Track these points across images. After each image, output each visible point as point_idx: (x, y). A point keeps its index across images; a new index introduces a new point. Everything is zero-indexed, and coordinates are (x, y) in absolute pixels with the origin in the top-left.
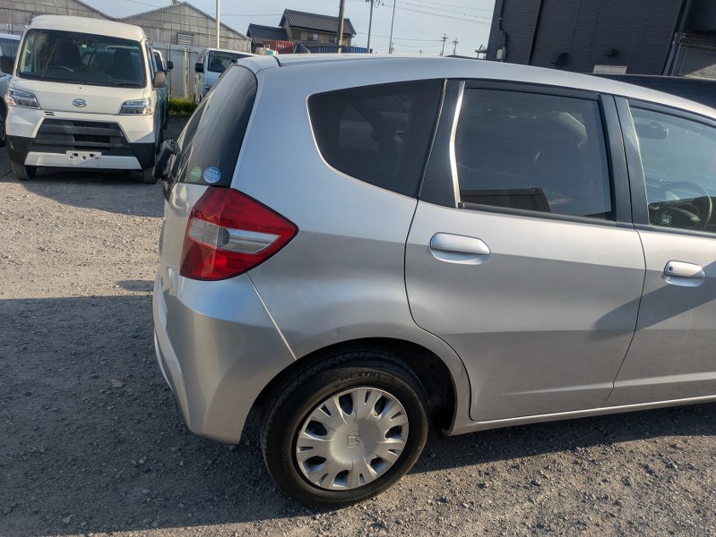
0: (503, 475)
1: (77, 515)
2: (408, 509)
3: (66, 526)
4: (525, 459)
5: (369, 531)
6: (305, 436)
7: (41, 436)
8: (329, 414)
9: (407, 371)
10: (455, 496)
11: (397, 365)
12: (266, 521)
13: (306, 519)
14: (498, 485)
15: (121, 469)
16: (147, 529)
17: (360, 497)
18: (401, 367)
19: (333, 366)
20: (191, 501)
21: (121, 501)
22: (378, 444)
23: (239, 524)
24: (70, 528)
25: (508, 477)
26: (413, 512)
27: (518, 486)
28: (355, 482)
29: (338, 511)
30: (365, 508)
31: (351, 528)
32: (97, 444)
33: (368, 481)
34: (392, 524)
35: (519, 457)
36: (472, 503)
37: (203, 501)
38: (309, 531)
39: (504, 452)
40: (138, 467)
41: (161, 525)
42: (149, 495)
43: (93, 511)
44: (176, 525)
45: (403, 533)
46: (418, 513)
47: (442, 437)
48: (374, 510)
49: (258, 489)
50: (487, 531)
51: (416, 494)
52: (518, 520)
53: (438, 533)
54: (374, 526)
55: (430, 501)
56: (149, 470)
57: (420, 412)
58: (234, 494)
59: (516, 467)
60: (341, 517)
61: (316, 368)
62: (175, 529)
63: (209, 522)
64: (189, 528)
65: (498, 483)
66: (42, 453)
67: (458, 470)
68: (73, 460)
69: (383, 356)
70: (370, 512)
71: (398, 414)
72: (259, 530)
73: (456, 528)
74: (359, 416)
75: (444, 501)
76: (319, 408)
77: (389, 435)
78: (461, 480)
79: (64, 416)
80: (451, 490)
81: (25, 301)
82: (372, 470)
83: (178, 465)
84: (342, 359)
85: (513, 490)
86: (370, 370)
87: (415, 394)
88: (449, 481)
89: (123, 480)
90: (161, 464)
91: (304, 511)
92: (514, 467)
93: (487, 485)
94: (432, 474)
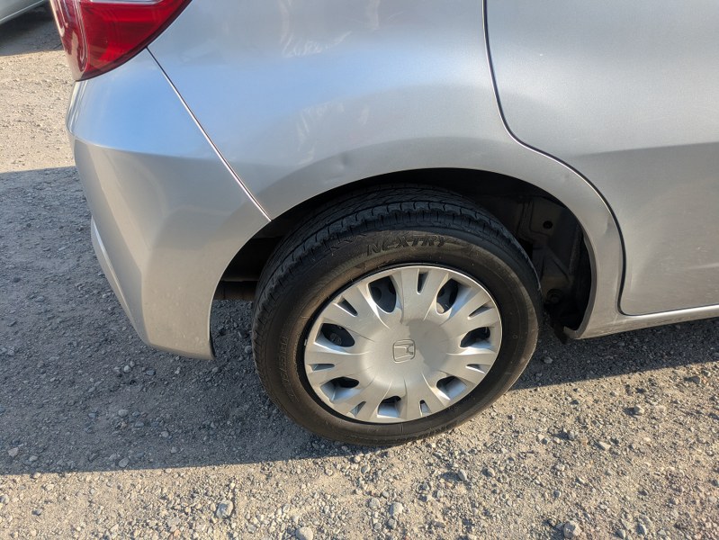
0: (670, 392)
1: (29, 445)
2: (504, 450)
3: (11, 460)
4: (709, 365)
5: (438, 486)
6: (317, 348)
7: (17, 333)
8: (354, 312)
9: (498, 233)
10: (585, 427)
11: (477, 222)
12: (279, 463)
13: (340, 461)
14: (661, 411)
15: (99, 380)
16: (112, 469)
17: (422, 433)
18: (485, 226)
19: (352, 230)
20: (180, 427)
21: (87, 425)
22: (448, 356)
23: (240, 467)
24: (16, 464)
25: (678, 396)
26: (513, 455)
27: (698, 412)
28: (412, 412)
29: (390, 450)
30: (434, 445)
31: (408, 479)
32: (78, 344)
33: (435, 409)
34: (477, 475)
35: (696, 362)
36: (616, 442)
37: (196, 429)
38: (342, 481)
39: (668, 354)
40: (121, 376)
41: (133, 465)
42: (125, 417)
43: (49, 439)
44: (151, 465)
45: (494, 492)
46: (520, 456)
47: (564, 339)
48: (448, 449)
49: (275, 411)
50: (644, 493)
51: (519, 423)
52: (702, 475)
53: (556, 495)
54: (447, 476)
55: (541, 437)
56: (134, 382)
57: (522, 304)
58: (240, 419)
59: (694, 379)
60: (395, 460)
61: (323, 235)
62: (149, 472)
63: (199, 461)
64: (169, 470)
65: (661, 407)
66: (10, 356)
67: (590, 384)
68: (44, 366)
69: (448, 208)
70: (441, 452)
71: (483, 308)
72: (268, 477)
73: (586, 485)
74: (409, 314)
75: (565, 436)
76: (335, 303)
77: (466, 343)
78: (596, 401)
79: (49, 307)
80: (578, 419)
81: (44, 172)
82: (440, 394)
83: (172, 373)
84: (368, 217)
85: (689, 419)
86: (424, 234)
87: (514, 275)
88: (575, 402)
89: (97, 394)
90: (150, 373)
91: (339, 447)
92: (689, 380)
93: (642, 411)
94: (546, 390)
